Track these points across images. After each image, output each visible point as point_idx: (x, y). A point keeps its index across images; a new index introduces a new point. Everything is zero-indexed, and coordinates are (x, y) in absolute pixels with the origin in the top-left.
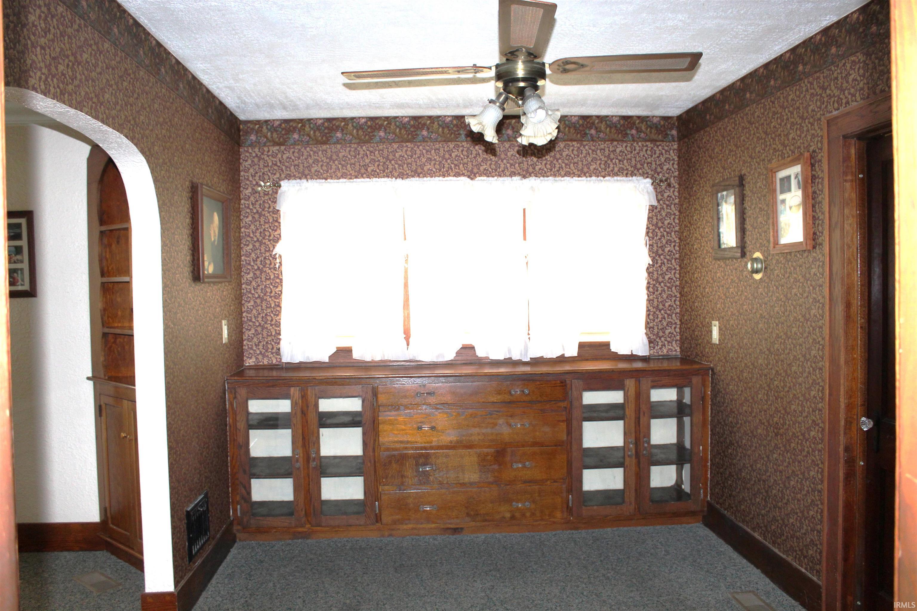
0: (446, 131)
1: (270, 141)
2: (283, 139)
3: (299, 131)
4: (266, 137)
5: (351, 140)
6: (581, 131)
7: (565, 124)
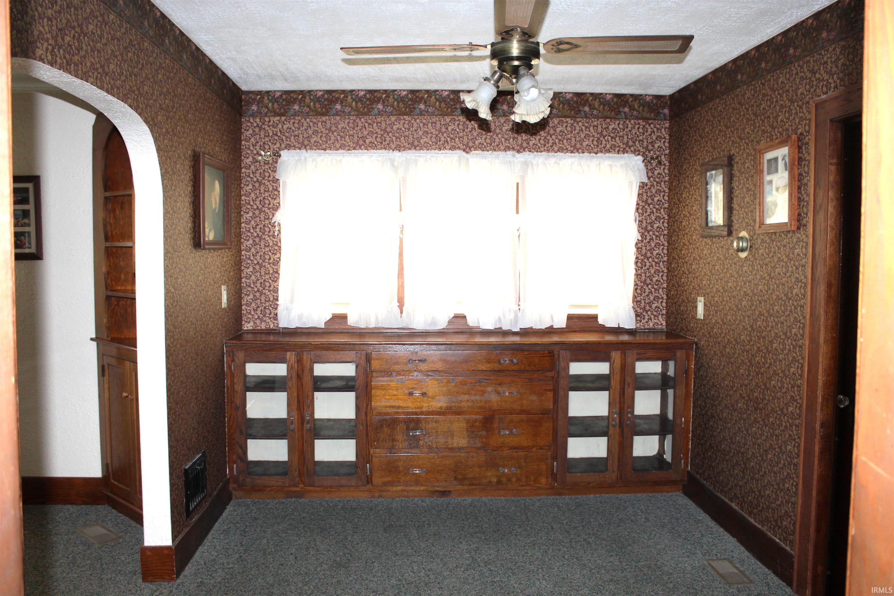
0: (443, 105)
1: (271, 112)
2: (284, 110)
3: (300, 102)
4: (267, 107)
5: (349, 112)
6: (575, 108)
7: (559, 100)
